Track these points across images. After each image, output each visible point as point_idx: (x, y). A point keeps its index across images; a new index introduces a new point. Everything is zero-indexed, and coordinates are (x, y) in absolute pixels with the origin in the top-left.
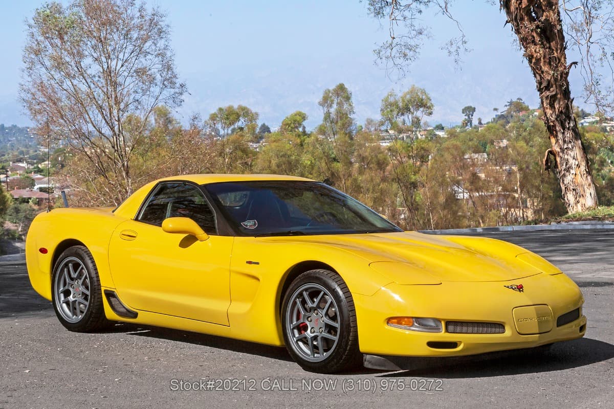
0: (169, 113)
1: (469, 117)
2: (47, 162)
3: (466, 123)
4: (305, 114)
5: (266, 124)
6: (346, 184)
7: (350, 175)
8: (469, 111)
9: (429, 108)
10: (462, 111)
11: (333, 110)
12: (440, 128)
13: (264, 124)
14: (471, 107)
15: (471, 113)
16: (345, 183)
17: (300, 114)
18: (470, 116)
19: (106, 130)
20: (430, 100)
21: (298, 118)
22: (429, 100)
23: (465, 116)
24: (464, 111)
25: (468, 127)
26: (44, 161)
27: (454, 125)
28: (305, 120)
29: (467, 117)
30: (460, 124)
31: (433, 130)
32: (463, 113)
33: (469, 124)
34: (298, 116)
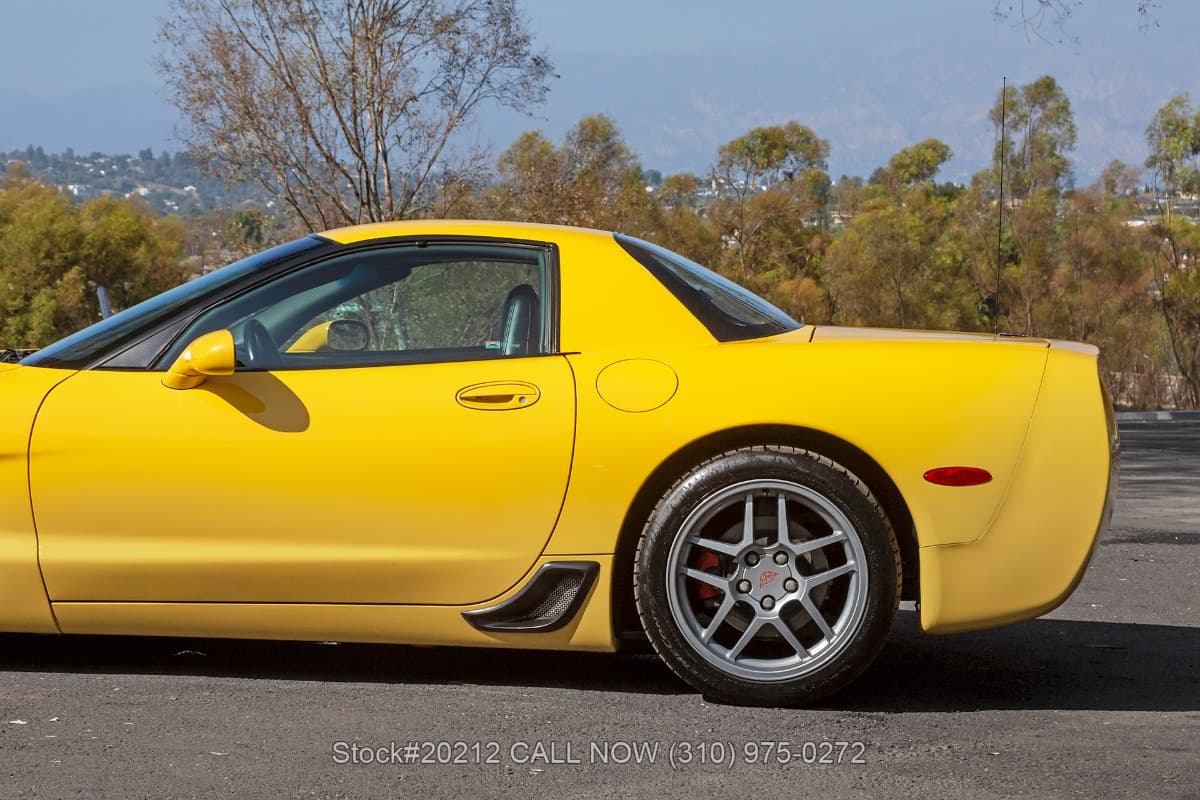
0: (615, 133)
4: (947, 147)
6: (1035, 312)
7: (1047, 294)
11: (1018, 139)
16: (1031, 310)
17: (934, 146)
19: (345, 156)
21: (929, 154)
28: (943, 160)
34: (930, 150)
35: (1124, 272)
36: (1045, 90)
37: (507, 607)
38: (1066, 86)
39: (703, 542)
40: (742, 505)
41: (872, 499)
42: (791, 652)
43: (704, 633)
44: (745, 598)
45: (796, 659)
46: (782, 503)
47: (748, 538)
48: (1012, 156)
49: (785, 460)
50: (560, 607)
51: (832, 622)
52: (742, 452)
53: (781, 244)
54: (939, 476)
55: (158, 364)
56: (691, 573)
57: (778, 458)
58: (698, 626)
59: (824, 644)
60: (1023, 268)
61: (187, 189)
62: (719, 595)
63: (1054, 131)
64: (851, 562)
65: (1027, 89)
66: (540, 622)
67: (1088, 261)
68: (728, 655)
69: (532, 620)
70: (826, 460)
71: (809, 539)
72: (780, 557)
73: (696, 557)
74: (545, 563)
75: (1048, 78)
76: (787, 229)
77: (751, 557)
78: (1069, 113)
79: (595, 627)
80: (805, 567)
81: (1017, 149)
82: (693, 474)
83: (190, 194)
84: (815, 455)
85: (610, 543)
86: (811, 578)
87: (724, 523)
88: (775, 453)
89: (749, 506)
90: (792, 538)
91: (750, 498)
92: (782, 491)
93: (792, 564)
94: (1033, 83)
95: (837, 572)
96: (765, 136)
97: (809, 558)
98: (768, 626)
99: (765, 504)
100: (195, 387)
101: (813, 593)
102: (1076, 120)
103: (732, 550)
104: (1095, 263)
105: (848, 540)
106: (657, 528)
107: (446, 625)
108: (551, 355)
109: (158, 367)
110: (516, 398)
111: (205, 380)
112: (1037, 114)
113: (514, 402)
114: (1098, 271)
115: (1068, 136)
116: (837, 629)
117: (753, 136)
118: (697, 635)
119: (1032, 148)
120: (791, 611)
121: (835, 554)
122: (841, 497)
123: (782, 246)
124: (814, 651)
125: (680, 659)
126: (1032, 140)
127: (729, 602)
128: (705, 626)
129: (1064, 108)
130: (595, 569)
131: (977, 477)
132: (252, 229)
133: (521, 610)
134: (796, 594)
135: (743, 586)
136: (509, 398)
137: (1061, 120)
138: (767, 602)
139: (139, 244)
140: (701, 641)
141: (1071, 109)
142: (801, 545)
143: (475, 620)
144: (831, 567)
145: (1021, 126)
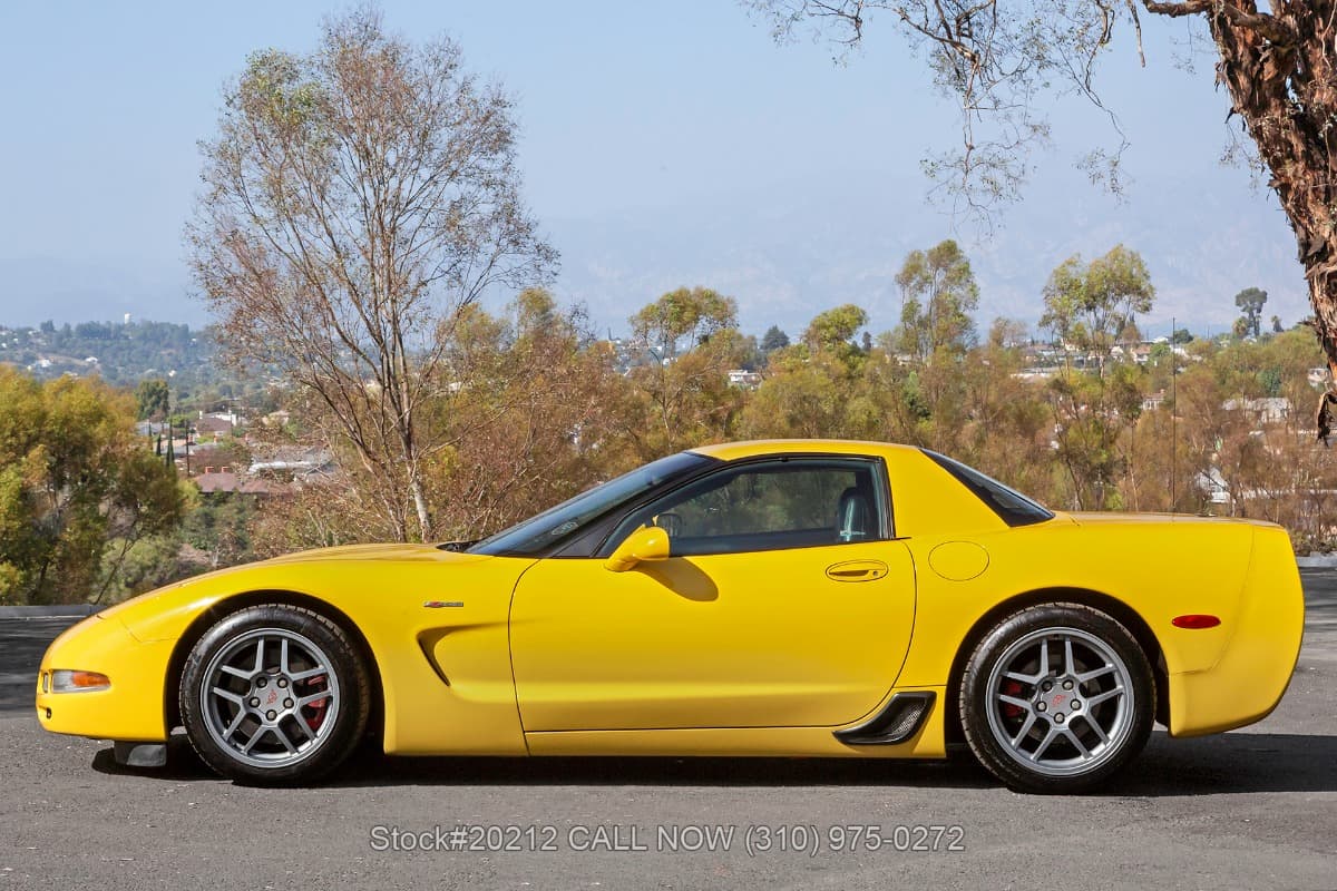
0: (553, 306)
1: (1251, 314)
2: (282, 412)
3: (1244, 329)
4: (863, 310)
5: (780, 329)
8: (1253, 299)
9: (1143, 294)
10: (1234, 300)
11: (925, 299)
12: (1182, 337)
13: (775, 329)
14: (1257, 290)
15: (1257, 304)
17: (852, 310)
18: (1255, 312)
20: (1148, 278)
21: (848, 318)
22: (1144, 278)
23: (1244, 310)
24: (1240, 300)
25: (1248, 337)
26: (275, 409)
27: (1216, 334)
28: (860, 323)
29: (1247, 315)
30: (1230, 330)
31: (1165, 343)
32: (1238, 304)
33: (1252, 329)
34: (848, 313)
35: (1027, 425)
36: (948, 252)
37: (869, 725)
38: (966, 248)
39: (1011, 675)
40: (1039, 647)
41: (1133, 639)
42: (1077, 754)
43: (1013, 742)
44: (1042, 715)
45: (1082, 758)
46: (1068, 644)
47: (1044, 672)
48: (920, 317)
49: (1070, 612)
50: (905, 726)
51: (1107, 729)
52: (1039, 608)
53: (703, 406)
54: (1183, 622)
55: (601, 552)
56: (1004, 698)
57: (1066, 612)
58: (1008, 737)
59: (1101, 747)
60: (934, 423)
61: (89, 360)
62: (1024, 714)
63: (959, 292)
64: (1119, 687)
65: (931, 253)
66: (893, 737)
67: (993, 416)
68: (1032, 758)
69: (885, 735)
70: (1098, 612)
71: (1086, 671)
72: (1068, 684)
73: (1006, 686)
74: (894, 694)
75: (949, 241)
76: (707, 389)
77: (1046, 685)
78: (970, 273)
79: (932, 739)
80: (1086, 692)
81: (924, 311)
82: (1002, 624)
83: (92, 365)
84: (1092, 609)
85: (944, 677)
86: (1091, 699)
87: (1026, 661)
88: (1064, 608)
89: (1044, 648)
90: (1077, 670)
91: (1045, 641)
92: (1069, 636)
93: (1076, 689)
94: (936, 246)
95: (1110, 694)
96: (674, 300)
97: (1086, 685)
98: (1061, 736)
99: (1056, 646)
100: (630, 570)
101: (1093, 710)
102: (978, 280)
103: (1033, 680)
104: (1000, 417)
105: (1118, 671)
106: (978, 665)
107: (820, 740)
108: (889, 539)
109: (600, 553)
110: (871, 572)
111: (639, 565)
112: (940, 276)
113: (869, 575)
114: (1003, 425)
115: (971, 294)
116: (1111, 735)
117: (664, 301)
118: (1009, 743)
119: (938, 308)
120: (1077, 723)
121: (1107, 682)
122: (1113, 639)
123: (704, 407)
124: (1095, 752)
125: (998, 761)
126: (938, 302)
127: (1031, 719)
128: (1014, 736)
129: (965, 270)
130: (932, 697)
131: (1208, 622)
132: (159, 398)
133: (877, 729)
134: (1081, 710)
135: (1041, 706)
136: (865, 572)
137: (963, 281)
138: (1059, 718)
139: (99, 420)
140: (1012, 748)
141: (971, 269)
142: (1083, 675)
143: (844, 737)
144: (1103, 692)
145: (927, 287)
